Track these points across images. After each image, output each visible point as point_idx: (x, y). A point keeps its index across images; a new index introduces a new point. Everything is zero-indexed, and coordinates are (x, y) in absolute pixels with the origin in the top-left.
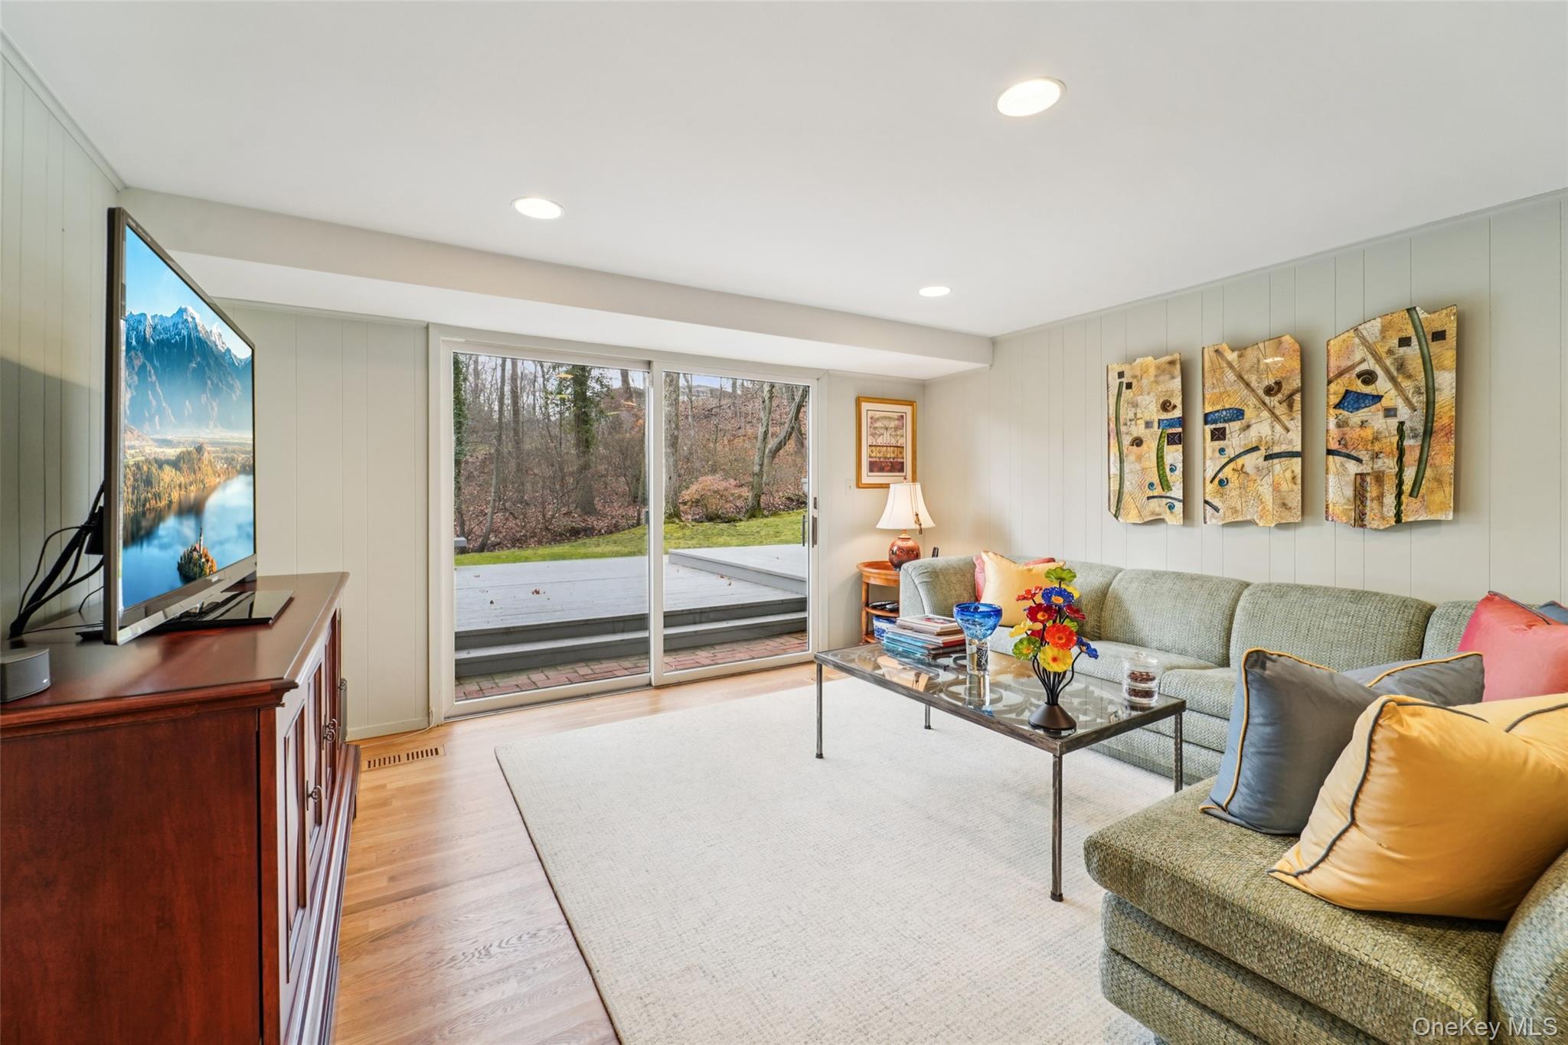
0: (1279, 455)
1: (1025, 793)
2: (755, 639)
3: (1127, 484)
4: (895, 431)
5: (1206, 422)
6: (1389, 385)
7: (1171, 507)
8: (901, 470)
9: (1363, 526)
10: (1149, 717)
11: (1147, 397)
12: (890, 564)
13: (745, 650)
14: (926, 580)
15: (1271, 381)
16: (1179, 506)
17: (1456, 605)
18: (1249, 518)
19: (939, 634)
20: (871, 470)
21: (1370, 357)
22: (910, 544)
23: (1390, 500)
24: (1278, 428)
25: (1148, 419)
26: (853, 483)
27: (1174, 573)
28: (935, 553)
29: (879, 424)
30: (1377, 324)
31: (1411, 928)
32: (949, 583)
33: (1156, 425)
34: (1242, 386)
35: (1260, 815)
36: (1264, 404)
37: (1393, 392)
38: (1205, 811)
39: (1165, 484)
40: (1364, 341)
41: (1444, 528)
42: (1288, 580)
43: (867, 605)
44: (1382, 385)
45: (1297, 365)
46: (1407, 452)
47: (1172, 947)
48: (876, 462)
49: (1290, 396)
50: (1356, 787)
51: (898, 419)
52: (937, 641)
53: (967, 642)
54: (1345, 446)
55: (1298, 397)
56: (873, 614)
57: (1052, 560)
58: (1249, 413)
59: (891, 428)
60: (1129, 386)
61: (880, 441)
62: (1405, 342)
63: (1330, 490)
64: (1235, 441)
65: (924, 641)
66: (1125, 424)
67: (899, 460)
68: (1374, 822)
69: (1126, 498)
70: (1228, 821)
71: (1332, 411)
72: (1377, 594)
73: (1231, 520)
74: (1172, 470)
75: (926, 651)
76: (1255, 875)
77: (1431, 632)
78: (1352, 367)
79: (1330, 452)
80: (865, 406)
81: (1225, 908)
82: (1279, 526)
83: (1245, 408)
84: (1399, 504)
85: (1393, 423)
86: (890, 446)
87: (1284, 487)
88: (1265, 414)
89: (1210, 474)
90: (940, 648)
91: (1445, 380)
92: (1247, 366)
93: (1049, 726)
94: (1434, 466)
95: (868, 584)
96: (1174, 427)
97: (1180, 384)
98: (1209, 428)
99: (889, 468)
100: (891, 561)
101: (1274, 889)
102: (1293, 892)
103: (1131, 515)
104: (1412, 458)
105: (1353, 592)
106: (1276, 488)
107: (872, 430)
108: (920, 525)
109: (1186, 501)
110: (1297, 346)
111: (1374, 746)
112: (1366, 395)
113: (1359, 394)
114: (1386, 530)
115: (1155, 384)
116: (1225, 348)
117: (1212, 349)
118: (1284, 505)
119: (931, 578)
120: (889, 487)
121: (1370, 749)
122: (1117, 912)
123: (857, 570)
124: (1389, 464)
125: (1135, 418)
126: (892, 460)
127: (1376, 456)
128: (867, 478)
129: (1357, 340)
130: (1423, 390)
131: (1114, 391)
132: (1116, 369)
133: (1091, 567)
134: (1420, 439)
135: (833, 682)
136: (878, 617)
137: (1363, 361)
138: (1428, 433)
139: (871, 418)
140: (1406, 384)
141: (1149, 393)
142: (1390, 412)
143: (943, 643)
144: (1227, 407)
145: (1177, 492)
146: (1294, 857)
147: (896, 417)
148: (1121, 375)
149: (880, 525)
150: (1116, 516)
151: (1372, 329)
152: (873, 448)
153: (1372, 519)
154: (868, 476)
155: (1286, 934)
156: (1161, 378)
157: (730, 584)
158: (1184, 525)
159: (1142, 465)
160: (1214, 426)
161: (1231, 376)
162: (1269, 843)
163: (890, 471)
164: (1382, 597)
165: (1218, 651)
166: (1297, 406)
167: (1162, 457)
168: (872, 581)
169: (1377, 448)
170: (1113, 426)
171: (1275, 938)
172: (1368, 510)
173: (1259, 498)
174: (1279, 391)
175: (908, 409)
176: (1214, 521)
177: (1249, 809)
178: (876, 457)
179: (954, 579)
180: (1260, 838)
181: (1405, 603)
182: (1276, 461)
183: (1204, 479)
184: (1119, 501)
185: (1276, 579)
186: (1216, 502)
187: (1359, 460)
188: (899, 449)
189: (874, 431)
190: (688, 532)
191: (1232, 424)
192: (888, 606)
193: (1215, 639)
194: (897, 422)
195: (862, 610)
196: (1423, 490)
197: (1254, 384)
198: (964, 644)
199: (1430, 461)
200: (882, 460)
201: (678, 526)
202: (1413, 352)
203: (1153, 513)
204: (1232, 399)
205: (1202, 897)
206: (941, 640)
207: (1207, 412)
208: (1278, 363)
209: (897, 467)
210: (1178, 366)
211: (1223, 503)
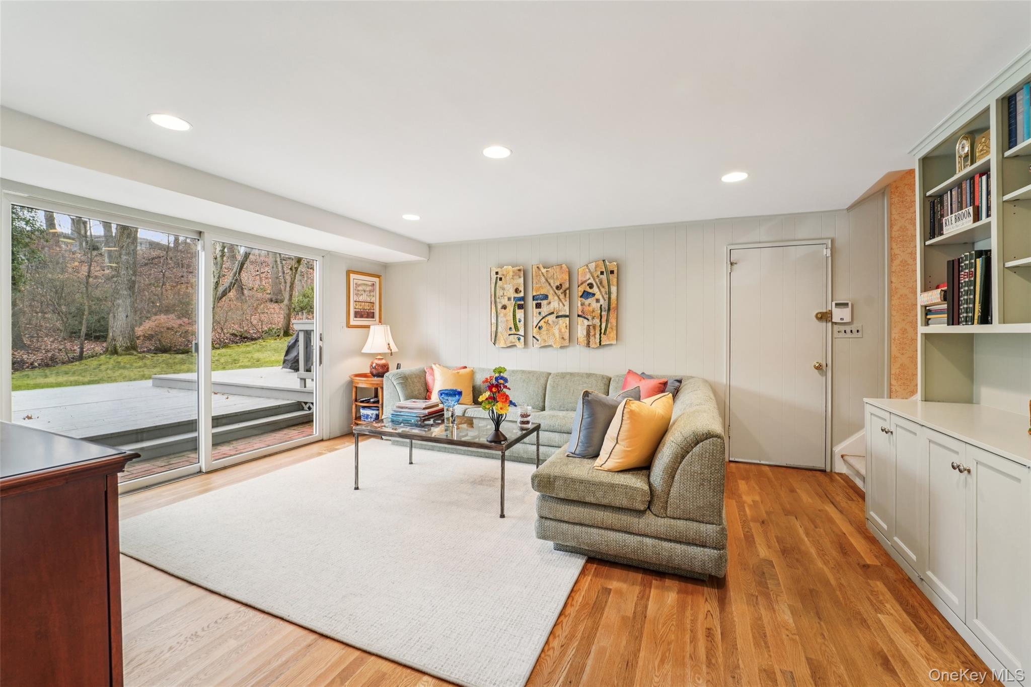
0: (561, 316)
1: (472, 482)
2: (262, 434)
3: (499, 328)
4: (369, 293)
5: (533, 300)
6: (597, 290)
7: (519, 339)
8: (373, 317)
9: (589, 347)
10: (530, 432)
11: (509, 286)
12: (370, 375)
13: (258, 442)
14: (402, 382)
15: (558, 284)
16: (522, 338)
17: (617, 376)
18: (550, 344)
19: (424, 409)
20: (356, 317)
21: (591, 278)
22: (383, 362)
23: (598, 336)
24: (561, 304)
25: (509, 296)
26: (345, 324)
27: (521, 371)
28: (398, 367)
29: (360, 288)
30: (594, 264)
31: (631, 472)
32: (413, 382)
33: (512, 299)
34: (548, 285)
35: (586, 452)
36: (556, 293)
37: (599, 293)
38: (568, 456)
39: (517, 328)
40: (590, 271)
41: (613, 347)
42: (564, 371)
43: (356, 401)
44: (595, 290)
45: (567, 278)
46: (603, 317)
47: (564, 506)
48: (358, 311)
49: (565, 291)
50: (618, 430)
51: (371, 286)
52: (424, 412)
53: (445, 410)
54: (584, 313)
55: (568, 291)
56: (360, 406)
57: (465, 367)
58: (550, 297)
59: (367, 291)
60: (501, 279)
61: (361, 299)
62: (602, 273)
63: (579, 332)
64: (545, 309)
65: (416, 413)
66: (499, 298)
67: (372, 311)
68: (623, 440)
69: (499, 334)
70: (575, 457)
71: (579, 298)
72: (594, 374)
73: (543, 345)
74: (519, 321)
75: (419, 419)
76: (589, 470)
77: (611, 387)
78: (586, 281)
79: (579, 316)
80: (352, 276)
81: (583, 483)
82: (562, 347)
83: (549, 295)
84: (600, 338)
85: (599, 305)
86: (367, 302)
87: (563, 330)
88: (556, 298)
89: (535, 324)
90: (427, 415)
91: (614, 289)
92: (549, 275)
93: (496, 440)
94: (611, 323)
95: (356, 387)
96: (521, 301)
97: (523, 281)
98: (535, 302)
99: (366, 316)
100: (371, 373)
101: (596, 472)
102: (601, 471)
103: (501, 343)
104: (604, 319)
105: (587, 374)
106: (560, 331)
107: (356, 292)
108: (391, 350)
109: (525, 336)
110: (567, 270)
111: (624, 415)
112: (590, 293)
113: (588, 292)
114: (596, 348)
115: (512, 280)
116: (541, 266)
117: (536, 267)
118: (563, 338)
119: (404, 380)
120: (369, 328)
121: (623, 416)
122: (543, 501)
123: (349, 379)
124: (597, 321)
125: (503, 296)
126: (367, 311)
127: (593, 318)
128: (354, 321)
129: (587, 270)
130: (607, 293)
131: (494, 281)
132: (494, 270)
133: (483, 370)
134: (607, 312)
135: (340, 450)
136: (364, 407)
137: (589, 279)
138: (609, 309)
139: (356, 284)
140: (602, 290)
141: (509, 284)
142: (598, 301)
143: (428, 413)
144: (542, 293)
145: (522, 332)
146: (599, 461)
147: (370, 284)
148: (497, 273)
149: (364, 351)
150: (494, 344)
151: (592, 266)
152: (357, 303)
153: (592, 345)
154: (354, 320)
155: (601, 484)
156: (515, 277)
157: (227, 398)
158: (524, 348)
159: (506, 317)
160: (536, 302)
161: (543, 280)
162: (589, 461)
163: (367, 317)
164: (596, 375)
165: (541, 404)
166: (568, 295)
167: (515, 315)
168: (361, 385)
169: (594, 315)
170: (493, 298)
171: (598, 487)
172: (591, 340)
173: (554, 335)
174: (561, 288)
175: (376, 280)
176: (537, 346)
177: (583, 451)
178: (358, 309)
179: (415, 380)
180: (586, 460)
181: (603, 377)
182: (560, 319)
183: (533, 326)
184: (496, 336)
185: (561, 371)
186: (537, 337)
187: (588, 320)
188: (372, 304)
189: (357, 292)
190: (148, 362)
191: (544, 301)
192: (371, 400)
193: (539, 399)
194: (370, 287)
195: (352, 404)
196: (607, 332)
197: (552, 284)
198: (443, 411)
199: (610, 321)
200: (362, 310)
201: (137, 357)
202: (604, 277)
203: (511, 342)
204: (544, 290)
205: (575, 482)
206: (427, 411)
207: (534, 295)
208: (561, 277)
209: (371, 315)
210: (522, 272)
211: (540, 337)
